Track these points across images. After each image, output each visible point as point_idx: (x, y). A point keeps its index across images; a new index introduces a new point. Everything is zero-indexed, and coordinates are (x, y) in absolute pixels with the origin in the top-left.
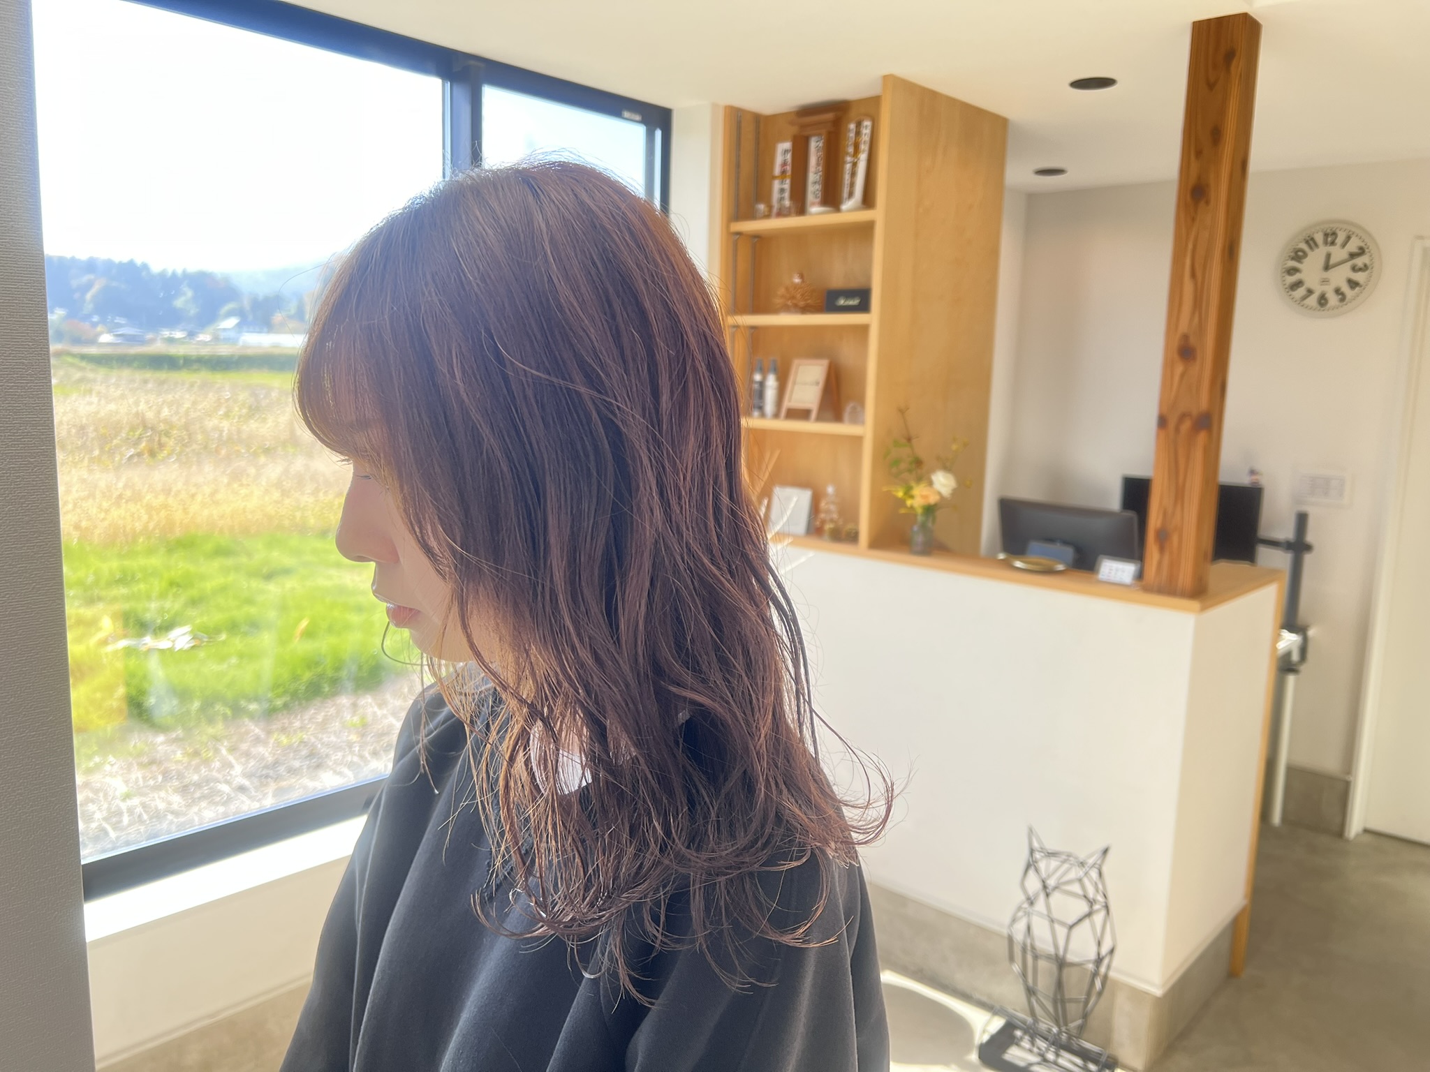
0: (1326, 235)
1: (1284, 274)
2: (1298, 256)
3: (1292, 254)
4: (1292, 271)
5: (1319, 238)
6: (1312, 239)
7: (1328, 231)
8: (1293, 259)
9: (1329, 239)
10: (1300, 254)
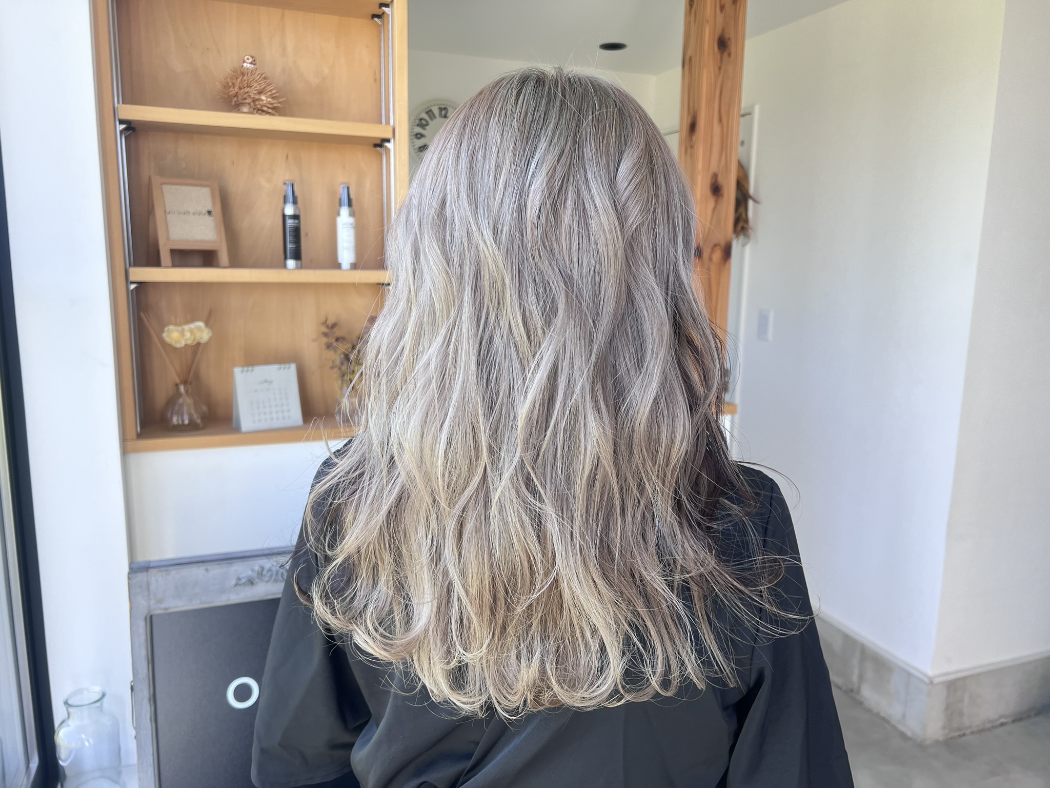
0: (441, 109)
1: (413, 137)
2: (422, 124)
3: (417, 122)
4: (419, 136)
5: (436, 111)
6: (431, 110)
7: (443, 107)
8: (418, 125)
9: (443, 112)
10: (423, 122)
